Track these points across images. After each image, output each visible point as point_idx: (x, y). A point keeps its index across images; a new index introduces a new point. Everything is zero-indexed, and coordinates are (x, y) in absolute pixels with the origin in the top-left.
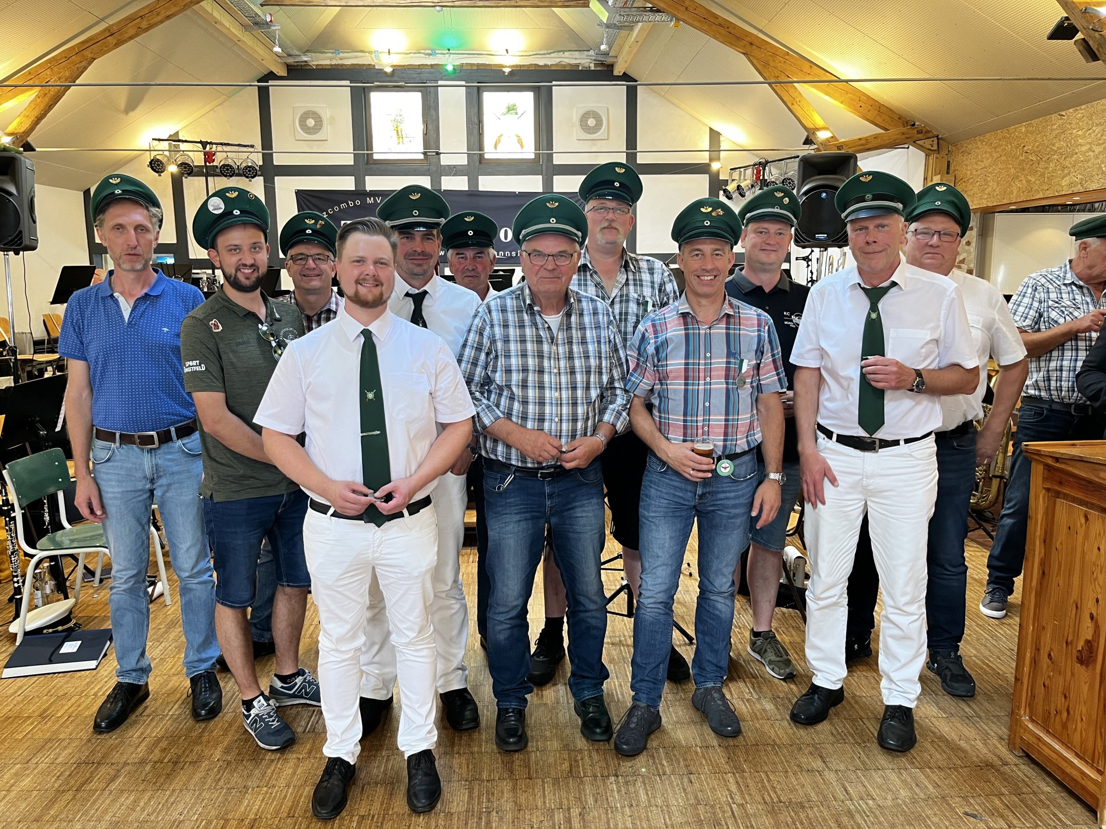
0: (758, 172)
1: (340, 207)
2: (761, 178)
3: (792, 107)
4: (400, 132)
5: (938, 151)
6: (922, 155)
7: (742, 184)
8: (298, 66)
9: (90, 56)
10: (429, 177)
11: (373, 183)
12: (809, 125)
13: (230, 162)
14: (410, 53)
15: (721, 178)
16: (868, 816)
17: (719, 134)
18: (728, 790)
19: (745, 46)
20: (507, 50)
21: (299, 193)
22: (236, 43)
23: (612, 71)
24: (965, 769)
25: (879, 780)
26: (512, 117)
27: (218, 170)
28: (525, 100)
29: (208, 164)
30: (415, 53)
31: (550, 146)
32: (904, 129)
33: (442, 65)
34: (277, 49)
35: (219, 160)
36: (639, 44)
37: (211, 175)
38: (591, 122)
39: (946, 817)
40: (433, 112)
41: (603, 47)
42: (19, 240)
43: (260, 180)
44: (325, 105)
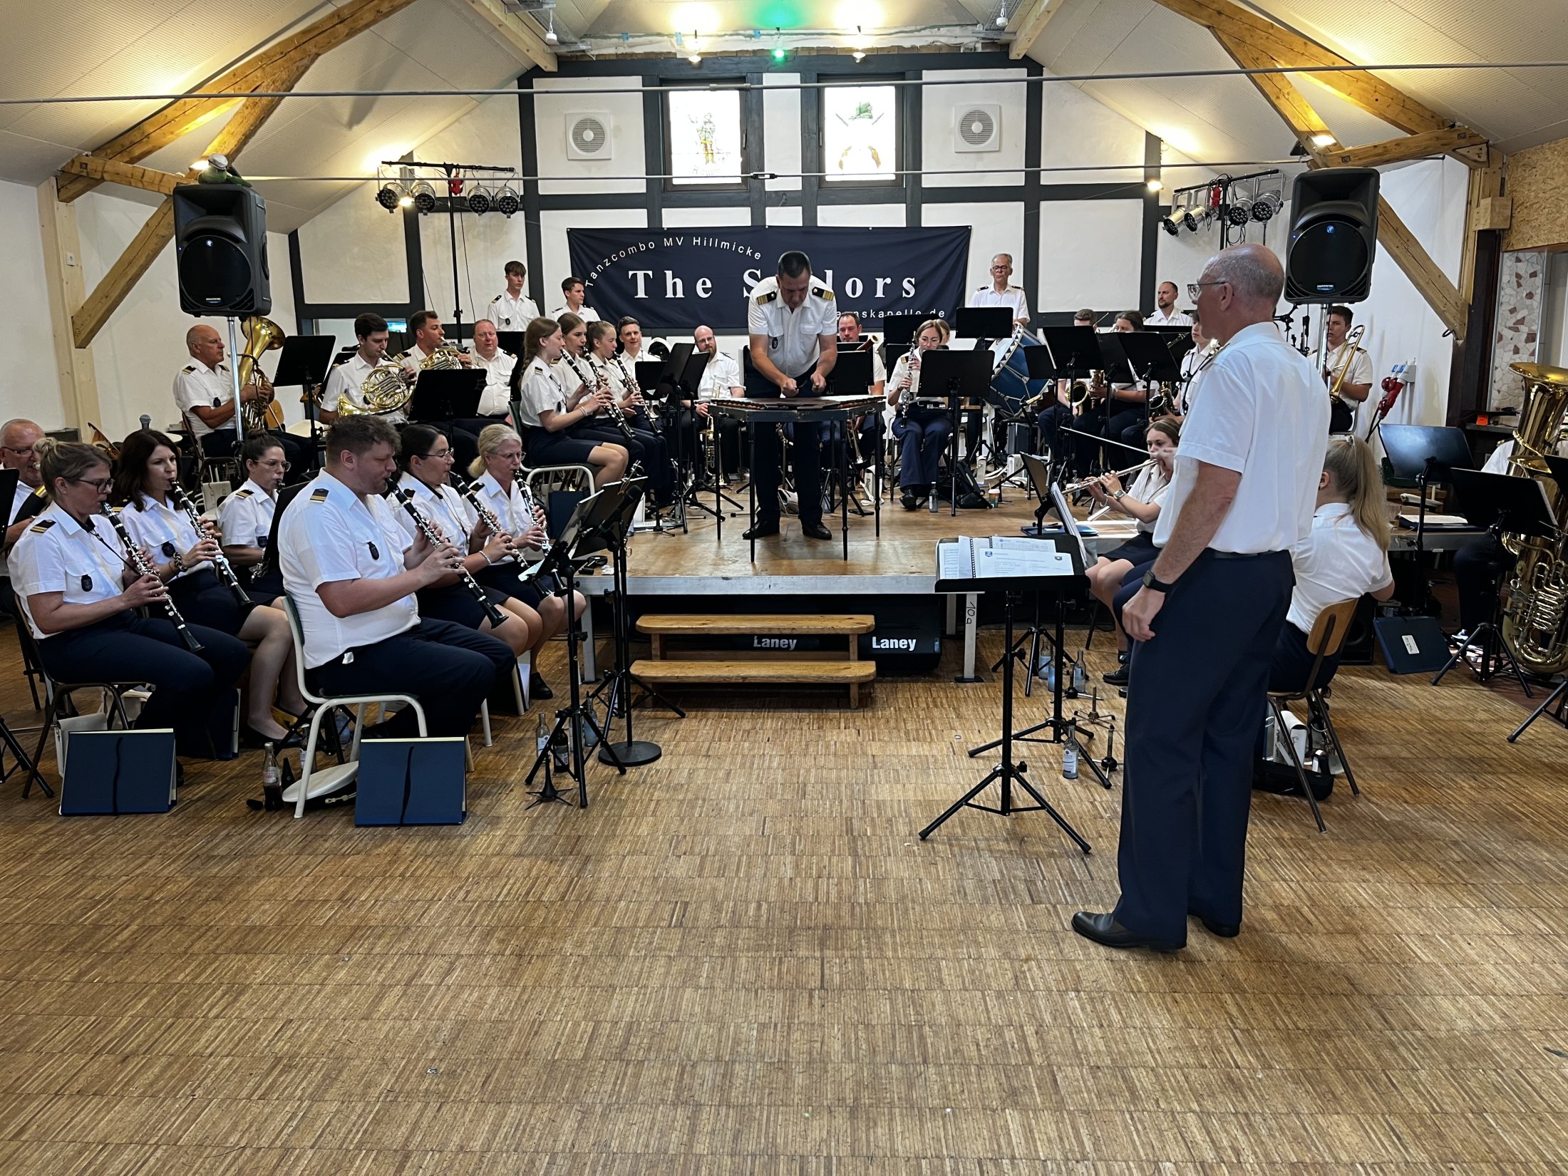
0: (1217, 195)
1: (627, 252)
2: (1221, 202)
3: (1276, 102)
4: (709, 148)
5: (1488, 163)
6: (1464, 169)
7: (1192, 213)
8: (572, 57)
9: (314, 50)
10: (749, 209)
11: (673, 218)
12: (1301, 127)
13: (482, 192)
14: (724, 35)
15: (1162, 203)
16: (1416, 1049)
17: (1160, 140)
18: (1227, 1013)
19: (1210, 16)
20: (859, 28)
21: (572, 233)
22: (495, 29)
23: (1008, 54)
24: (1543, 998)
25: (1427, 1007)
26: (864, 122)
27: (467, 204)
28: (883, 97)
29: (453, 195)
30: (731, 35)
31: (917, 163)
32: (1440, 133)
33: (768, 51)
34: (552, 36)
35: (467, 190)
36: (1051, 14)
37: (458, 210)
38: (977, 127)
39: (1520, 1052)
40: (755, 117)
41: (1000, 21)
42: (249, 301)
43: (520, 216)
44: (607, 111)
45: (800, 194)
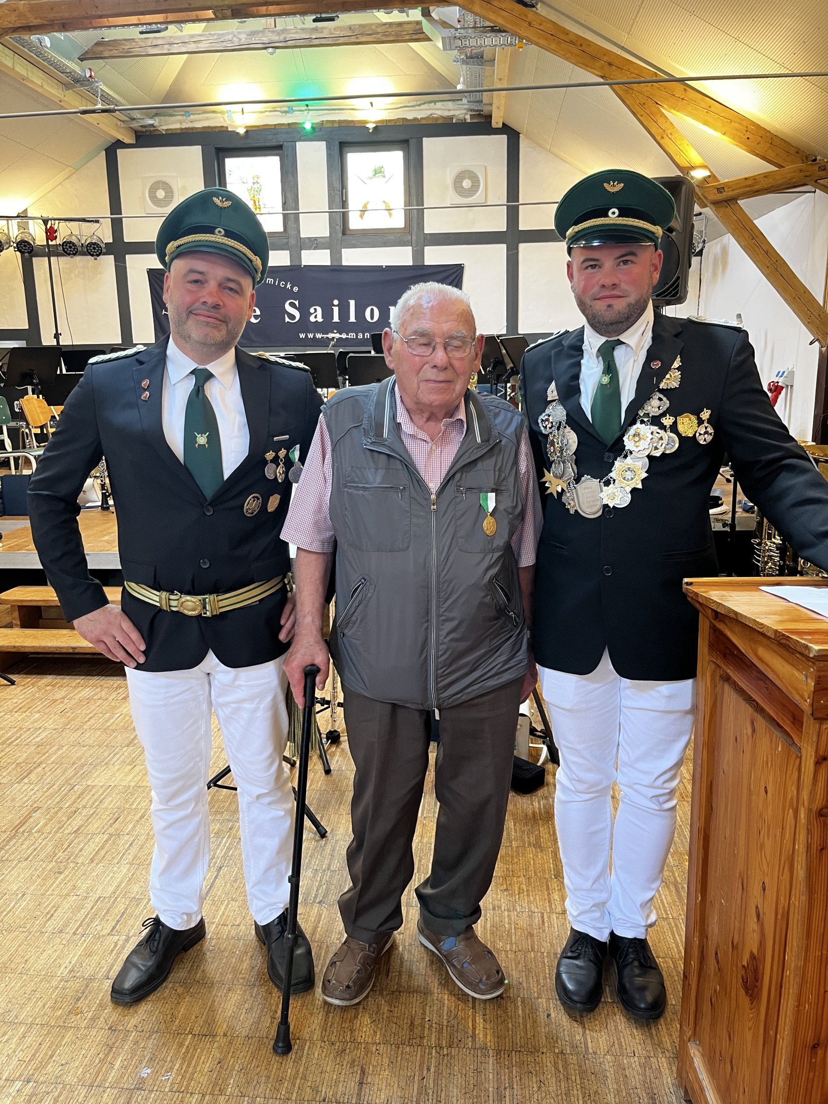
3: (661, 142)
10: (288, 252)
12: (683, 163)
13: (74, 239)
14: (265, 112)
19: (601, 67)
21: (151, 273)
23: (490, 123)
26: (379, 180)
27: (60, 249)
28: (394, 161)
29: (50, 243)
30: (271, 111)
32: (803, 166)
33: (299, 123)
35: (61, 238)
36: (504, 82)
38: (466, 184)
43: (111, 259)
44: (175, 174)
45: (328, 240)
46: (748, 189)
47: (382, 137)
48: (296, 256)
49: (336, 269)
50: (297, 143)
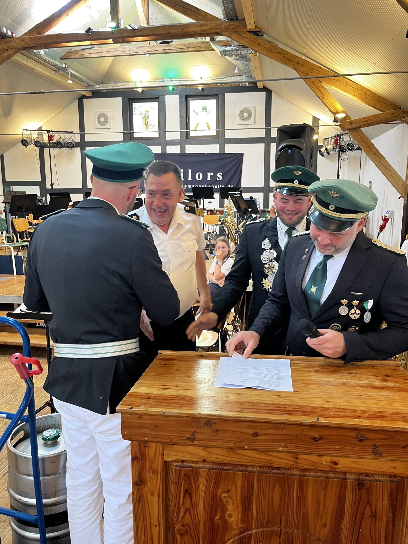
0: (337, 140)
3: (323, 99)
4: (147, 124)
7: (328, 148)
10: (160, 146)
13: (61, 141)
14: (152, 81)
17: (318, 119)
19: (294, 65)
20: (201, 77)
23: (257, 86)
26: (205, 113)
27: (55, 145)
28: (211, 104)
29: (50, 142)
30: (154, 81)
33: (167, 86)
35: (56, 139)
36: (258, 69)
37: (52, 147)
38: (245, 115)
40: (163, 112)
43: (79, 149)
44: (109, 111)
45: (179, 141)
46: (366, 123)
47: (205, 93)
48: (164, 148)
49: (183, 155)
50: (166, 96)
